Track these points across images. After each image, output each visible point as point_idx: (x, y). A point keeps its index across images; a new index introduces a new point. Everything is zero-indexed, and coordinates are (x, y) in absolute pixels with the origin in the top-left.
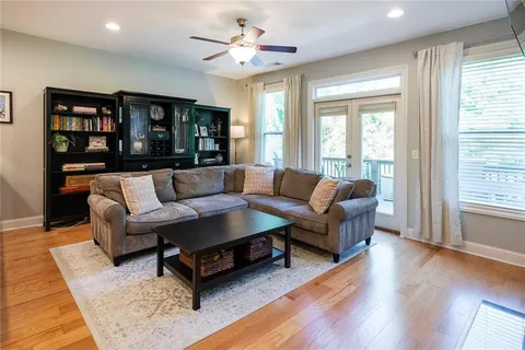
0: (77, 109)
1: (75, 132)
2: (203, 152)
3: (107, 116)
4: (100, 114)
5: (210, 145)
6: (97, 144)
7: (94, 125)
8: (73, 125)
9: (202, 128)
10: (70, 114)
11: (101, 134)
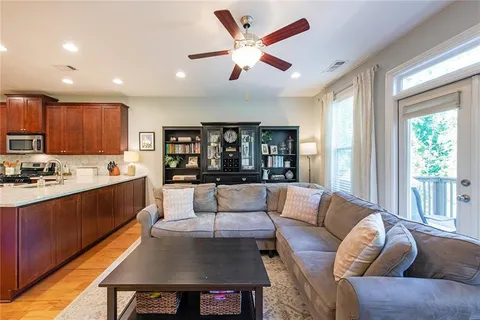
0: (180, 139)
1: (180, 155)
2: (272, 168)
3: (198, 142)
4: (194, 141)
5: (278, 162)
6: (193, 163)
7: (190, 149)
8: (179, 150)
9: (272, 147)
10: (177, 143)
11: (195, 155)
